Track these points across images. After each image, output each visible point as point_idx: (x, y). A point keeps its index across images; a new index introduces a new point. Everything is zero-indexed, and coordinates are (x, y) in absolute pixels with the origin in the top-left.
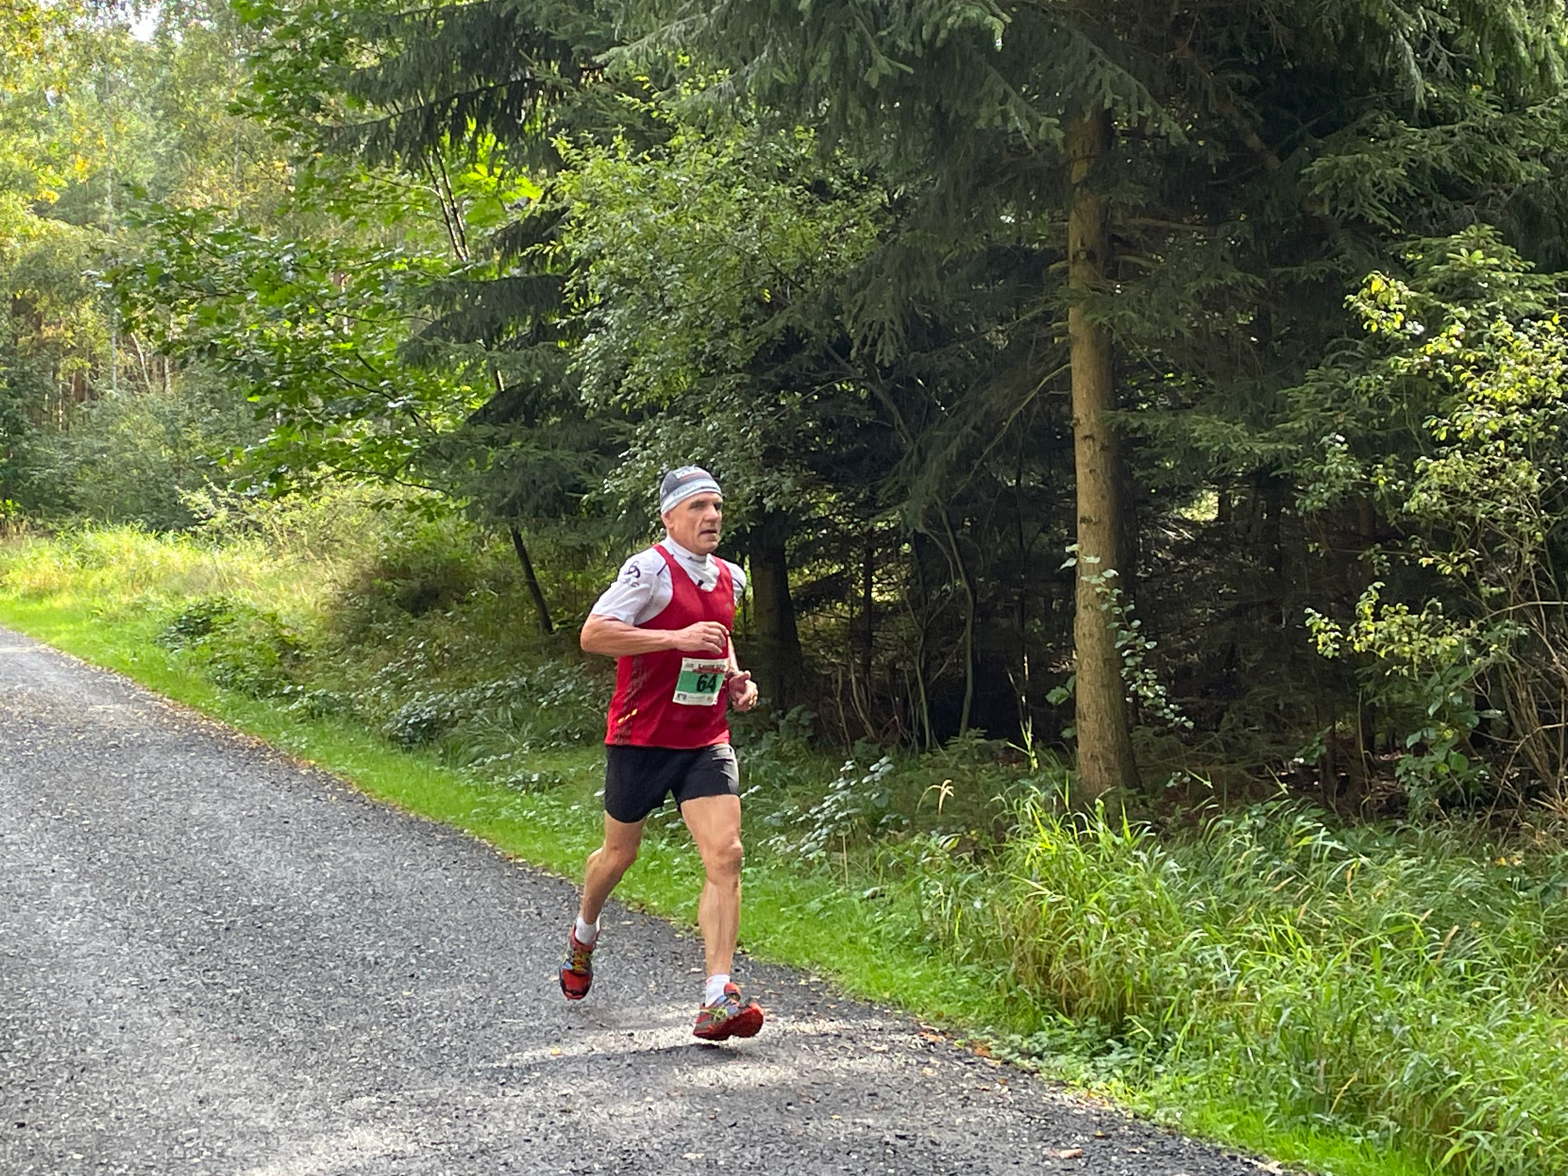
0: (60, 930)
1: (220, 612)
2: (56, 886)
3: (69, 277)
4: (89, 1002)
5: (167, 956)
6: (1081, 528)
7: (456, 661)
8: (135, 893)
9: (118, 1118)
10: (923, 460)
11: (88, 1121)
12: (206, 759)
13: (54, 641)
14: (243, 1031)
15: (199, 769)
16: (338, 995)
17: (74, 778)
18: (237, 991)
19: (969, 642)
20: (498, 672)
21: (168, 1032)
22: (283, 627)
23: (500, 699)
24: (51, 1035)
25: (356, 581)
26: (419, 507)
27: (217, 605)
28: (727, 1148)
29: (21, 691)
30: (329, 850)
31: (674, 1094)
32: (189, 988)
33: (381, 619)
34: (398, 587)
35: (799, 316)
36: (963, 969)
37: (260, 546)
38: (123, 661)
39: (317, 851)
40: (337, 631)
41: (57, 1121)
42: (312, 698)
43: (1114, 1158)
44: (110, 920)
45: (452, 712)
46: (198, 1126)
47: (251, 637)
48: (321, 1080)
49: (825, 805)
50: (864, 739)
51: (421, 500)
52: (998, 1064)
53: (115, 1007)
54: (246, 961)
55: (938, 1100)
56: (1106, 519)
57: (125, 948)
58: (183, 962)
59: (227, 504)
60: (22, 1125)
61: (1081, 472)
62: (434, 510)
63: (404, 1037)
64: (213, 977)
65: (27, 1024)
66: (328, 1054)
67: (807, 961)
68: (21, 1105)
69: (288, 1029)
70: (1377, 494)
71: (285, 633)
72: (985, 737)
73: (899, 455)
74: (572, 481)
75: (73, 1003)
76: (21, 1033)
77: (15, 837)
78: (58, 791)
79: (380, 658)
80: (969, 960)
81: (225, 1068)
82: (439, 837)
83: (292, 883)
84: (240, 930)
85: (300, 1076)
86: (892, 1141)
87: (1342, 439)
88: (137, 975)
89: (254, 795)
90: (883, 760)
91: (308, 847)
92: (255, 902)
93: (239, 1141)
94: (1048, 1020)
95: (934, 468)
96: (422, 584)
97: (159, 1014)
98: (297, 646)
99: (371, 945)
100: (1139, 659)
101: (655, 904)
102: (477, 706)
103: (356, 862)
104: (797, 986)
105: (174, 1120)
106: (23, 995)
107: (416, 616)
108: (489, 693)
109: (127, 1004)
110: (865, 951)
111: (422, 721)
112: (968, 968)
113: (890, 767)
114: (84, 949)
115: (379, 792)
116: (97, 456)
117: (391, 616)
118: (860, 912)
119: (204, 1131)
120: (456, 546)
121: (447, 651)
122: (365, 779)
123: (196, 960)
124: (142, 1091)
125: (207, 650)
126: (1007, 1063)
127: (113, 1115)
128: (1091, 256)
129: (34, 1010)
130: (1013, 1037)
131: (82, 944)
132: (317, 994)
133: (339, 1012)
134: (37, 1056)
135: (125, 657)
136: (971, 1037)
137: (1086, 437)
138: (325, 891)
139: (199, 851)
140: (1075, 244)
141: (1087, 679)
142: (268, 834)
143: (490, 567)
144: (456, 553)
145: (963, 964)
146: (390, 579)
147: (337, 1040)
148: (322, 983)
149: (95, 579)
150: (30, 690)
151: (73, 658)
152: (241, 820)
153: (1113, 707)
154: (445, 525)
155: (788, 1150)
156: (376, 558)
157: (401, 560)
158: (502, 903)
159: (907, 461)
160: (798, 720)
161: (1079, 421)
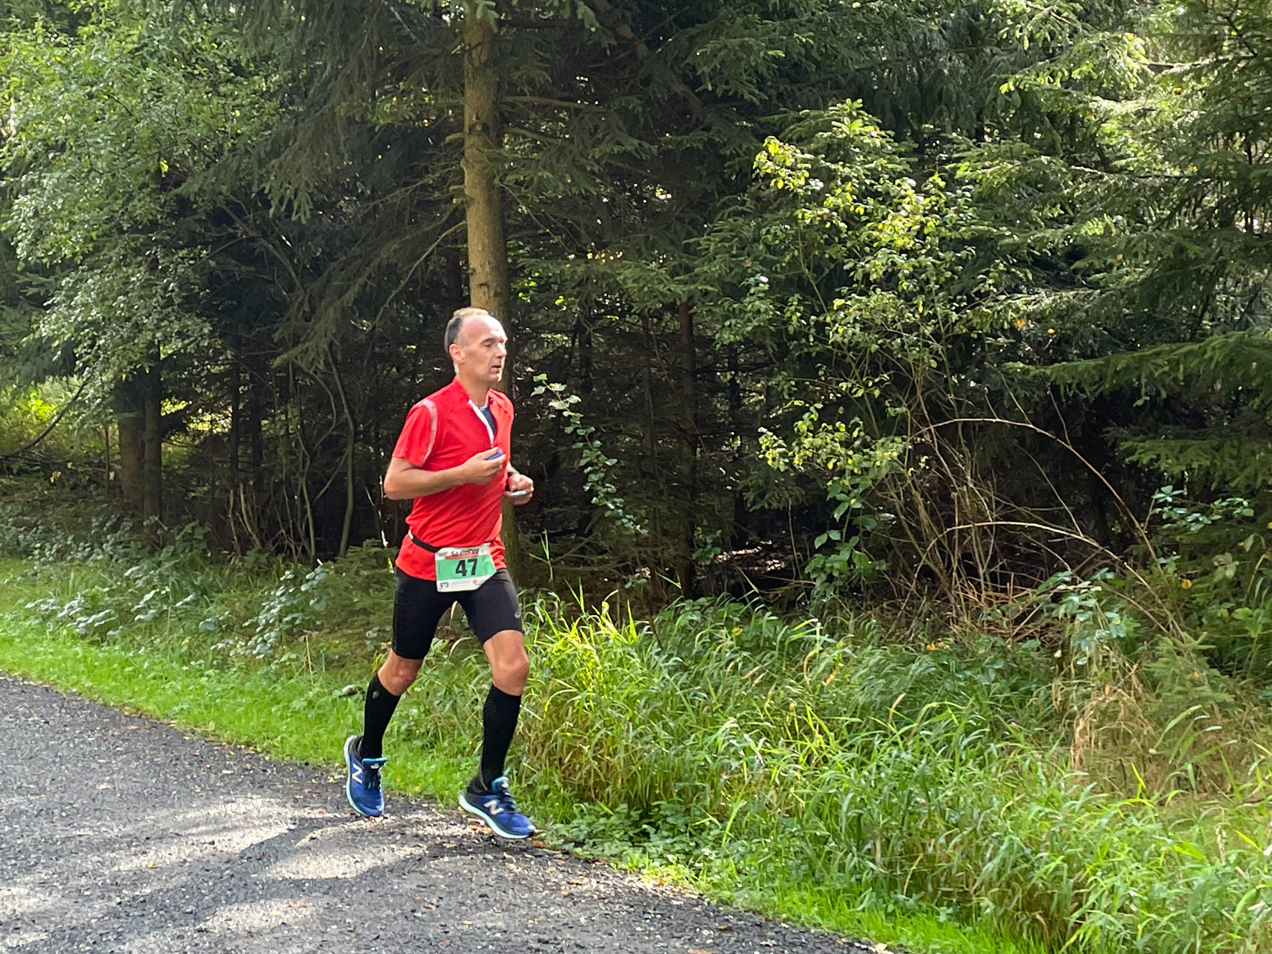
35: (213, 181)
50: (254, 550)
67: (321, 758)
70: (790, 328)
87: (764, 279)
95: (329, 314)
100: (601, 475)
113: (324, 575)
126: (568, 853)
128: (485, 128)
137: (482, 285)
140: (471, 118)
159: (298, 309)
160: (192, 534)
161: (474, 270)
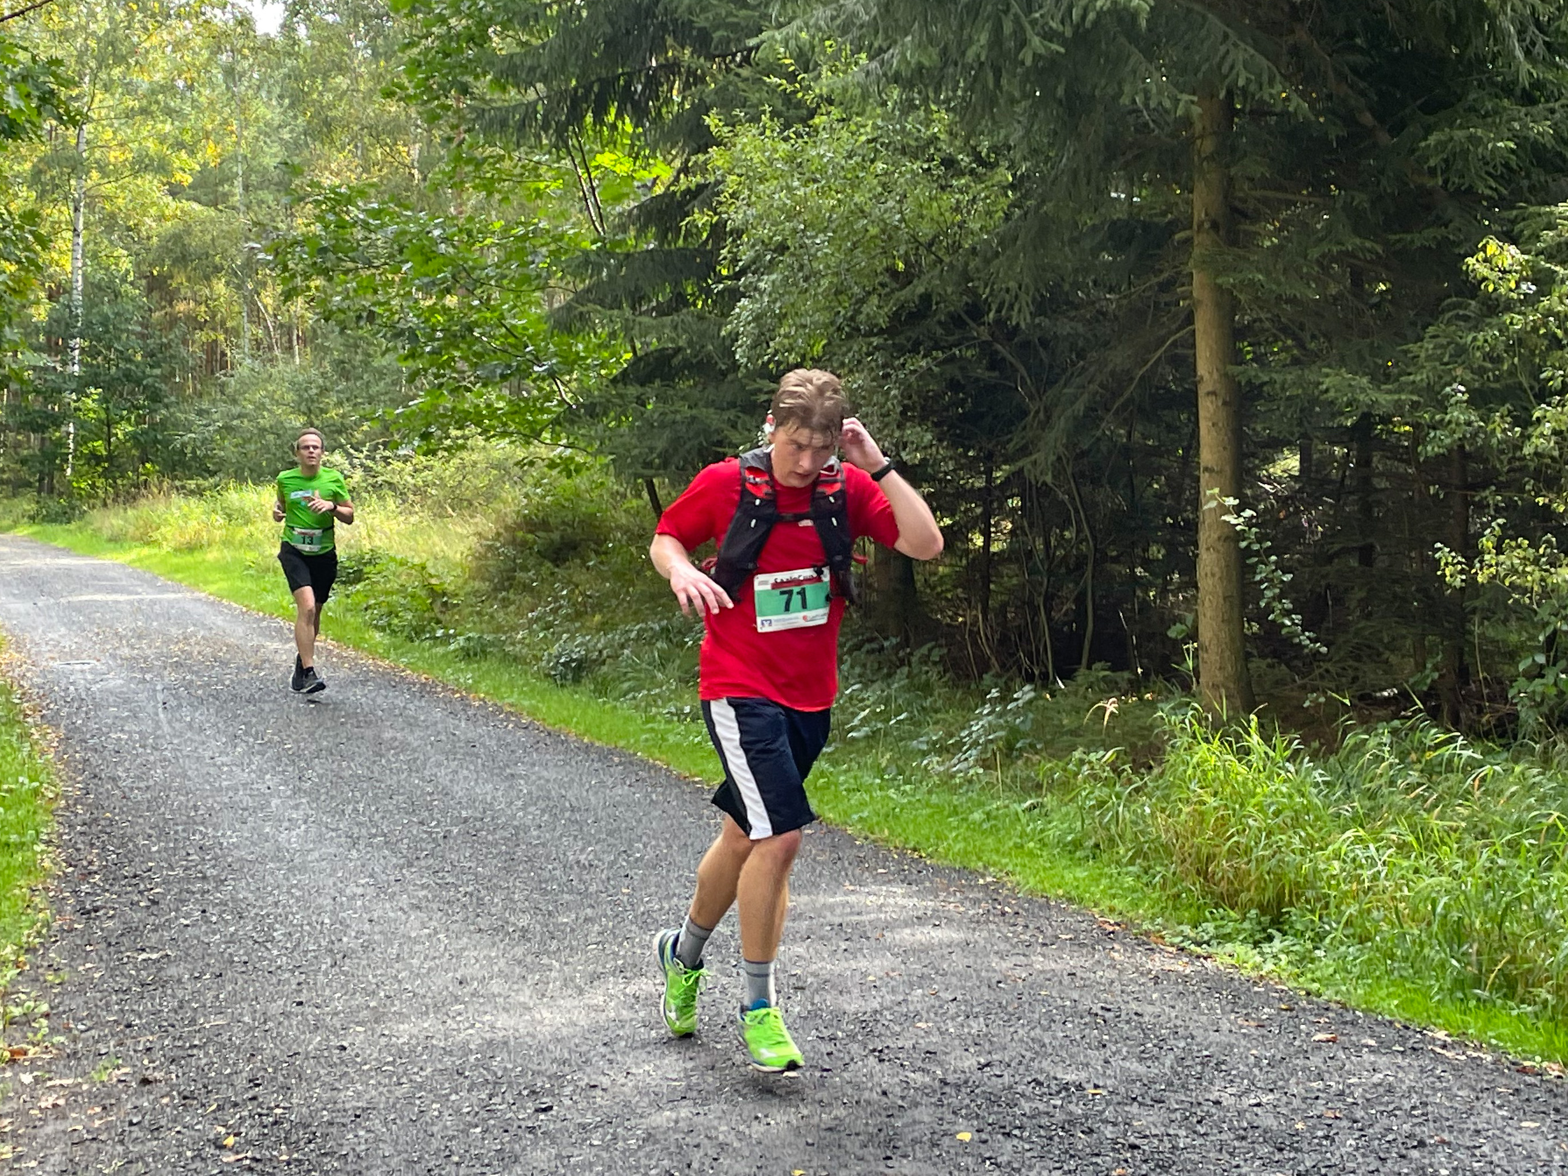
0: (292, 839)
1: (369, 562)
2: (275, 802)
3: (207, 255)
4: (334, 899)
5: (395, 860)
6: (1204, 477)
7: (598, 607)
8: (351, 807)
9: (388, 997)
10: (1048, 418)
11: (359, 999)
12: (383, 691)
13: (213, 588)
14: (483, 922)
15: (379, 701)
16: (563, 892)
17: (267, 709)
18: (469, 889)
19: (1090, 582)
20: (637, 616)
21: (413, 925)
22: (431, 576)
23: (645, 640)
24: (307, 928)
25: (498, 534)
26: (558, 465)
27: (367, 557)
28: (953, 1019)
29: (194, 634)
30: (521, 769)
31: (892, 974)
32: (423, 887)
33: (525, 569)
34: (538, 539)
35: (938, 282)
36: (1124, 870)
37: (391, 503)
38: (283, 607)
39: (508, 771)
40: (483, 579)
41: (332, 999)
42: (469, 639)
43: (1303, 1027)
44: (333, 830)
45: (600, 652)
46: (464, 1003)
47: (402, 586)
48: (566, 963)
49: (974, 728)
50: (991, 673)
51: (561, 458)
52: (1173, 949)
53: (359, 903)
54: (469, 864)
55: (1131, 980)
56: (1228, 470)
57: (354, 852)
58: (410, 865)
59: (362, 465)
60: (300, 1004)
61: (1204, 426)
62: (572, 467)
63: (634, 928)
64: (443, 878)
65: (283, 919)
66: (566, 943)
67: (980, 864)
68: (294, 987)
69: (524, 921)
70: (1494, 441)
71: (433, 581)
72: (1109, 669)
73: (1025, 413)
74: (716, 438)
75: (320, 900)
76: (277, 926)
77: (224, 759)
78: (254, 720)
79: (524, 603)
80: (1132, 862)
81: (475, 954)
82: (616, 759)
83: (494, 798)
84: (455, 839)
85: (545, 960)
86: (1100, 1012)
87: (1462, 388)
88: (371, 876)
89: (436, 723)
90: (1027, 688)
91: (500, 767)
92: (464, 814)
93: (505, 1015)
94: (1211, 913)
95: (1061, 424)
96: (562, 537)
97: (401, 909)
98: (444, 594)
99: (582, 850)
100: (1277, 591)
101: (831, 815)
102: (622, 646)
103: (548, 781)
104: (977, 885)
105: (439, 998)
106: (270, 894)
107: (558, 566)
108: (633, 635)
109: (370, 901)
110: (1031, 854)
111: (573, 660)
112: (1130, 868)
113: (1032, 694)
114: (316, 854)
115: (552, 721)
116: (235, 422)
117: (534, 566)
118: (1024, 821)
119: (471, 1009)
120: (592, 501)
121: (590, 597)
122: (533, 712)
123: (423, 863)
124: (403, 974)
125: (360, 597)
126: (1182, 949)
127: (382, 994)
128: (1215, 226)
129: (284, 907)
130: (1182, 927)
131: (312, 850)
132: (545, 892)
133: (568, 907)
134: (298, 944)
135: (285, 604)
136: (1145, 927)
137: (1208, 394)
138: (525, 806)
139: (399, 771)
140: (1199, 215)
141: (1209, 614)
142: (459, 756)
143: (624, 521)
144: (593, 508)
145: (1126, 865)
146: (531, 532)
147: (573, 930)
148: (546, 881)
149: (242, 533)
150: (202, 633)
151: (235, 605)
152: (432, 744)
153: (1232, 640)
154: (581, 482)
155: (1009, 1020)
156: (518, 513)
157: (541, 515)
158: (690, 814)
159: (1034, 417)
160: (928, 656)
161: (1202, 378)
